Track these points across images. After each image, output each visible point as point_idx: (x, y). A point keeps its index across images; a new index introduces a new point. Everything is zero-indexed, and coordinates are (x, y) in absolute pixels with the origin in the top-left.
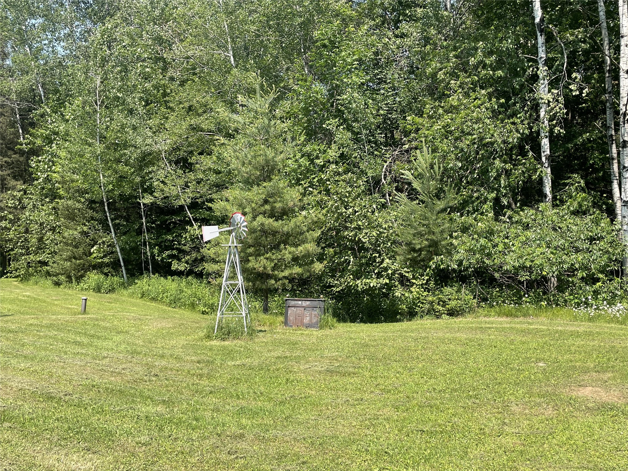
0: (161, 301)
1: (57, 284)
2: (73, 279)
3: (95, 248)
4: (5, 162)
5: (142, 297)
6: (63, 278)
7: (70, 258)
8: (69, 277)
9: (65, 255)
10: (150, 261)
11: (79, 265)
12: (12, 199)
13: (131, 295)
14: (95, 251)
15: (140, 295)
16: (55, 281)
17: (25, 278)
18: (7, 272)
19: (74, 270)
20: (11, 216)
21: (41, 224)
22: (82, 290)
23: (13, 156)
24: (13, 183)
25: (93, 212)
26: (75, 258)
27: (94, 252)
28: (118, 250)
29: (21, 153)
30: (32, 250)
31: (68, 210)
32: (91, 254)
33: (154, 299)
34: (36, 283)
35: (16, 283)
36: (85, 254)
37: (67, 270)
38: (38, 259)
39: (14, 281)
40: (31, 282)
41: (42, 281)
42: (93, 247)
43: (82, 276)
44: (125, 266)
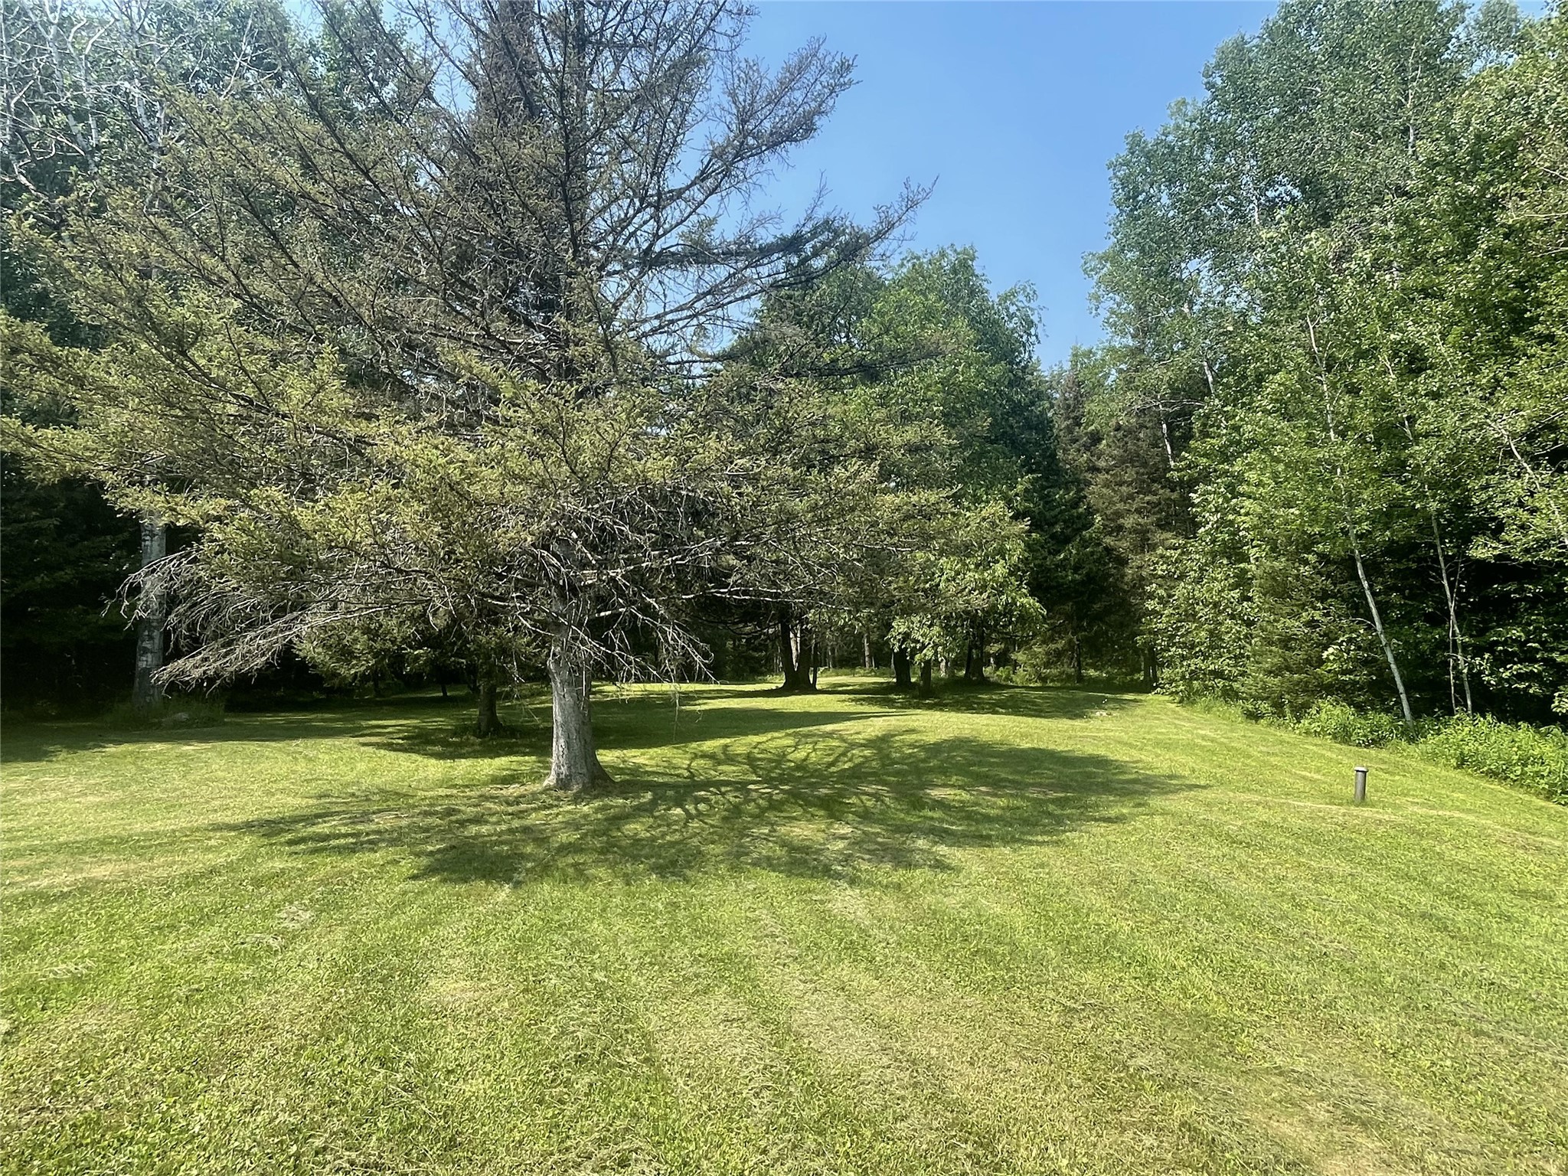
0: (1519, 782)
1: (1253, 716)
2: (1287, 710)
3: (1331, 650)
4: (1148, 503)
5: (1459, 767)
6: (1264, 706)
7: (1280, 669)
8: (1278, 706)
9: (1269, 662)
10: (1466, 684)
11: (1298, 684)
12: (1164, 563)
13: (1433, 757)
14: (1332, 658)
15: (1453, 762)
16: (1248, 710)
17: (1188, 699)
18: (1157, 687)
19: (1288, 693)
20: (1161, 592)
21: (1216, 605)
22: (1308, 733)
23: (1161, 491)
24: (1159, 536)
25: (1327, 580)
26: (1288, 669)
27: (1327, 658)
28: (1391, 659)
29: (1172, 486)
30: (1200, 650)
31: (1274, 579)
32: (1321, 662)
33: (1493, 774)
34: (1208, 709)
35: (1174, 706)
36: (1308, 661)
37: (1274, 692)
38: (1212, 667)
39: (1168, 701)
40: (1198, 707)
41: (1220, 707)
42: (1326, 648)
43: (1306, 706)
44: (1407, 692)
